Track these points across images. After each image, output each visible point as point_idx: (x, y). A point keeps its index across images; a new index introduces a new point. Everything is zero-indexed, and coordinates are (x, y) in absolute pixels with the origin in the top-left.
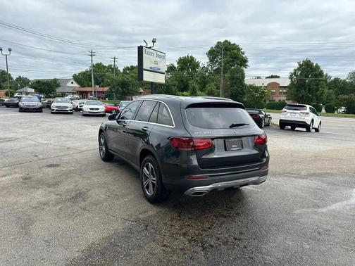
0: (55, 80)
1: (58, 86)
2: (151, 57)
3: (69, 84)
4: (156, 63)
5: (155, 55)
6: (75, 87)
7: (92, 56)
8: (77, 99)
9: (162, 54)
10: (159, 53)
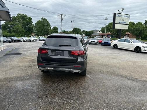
0: (92, 31)
1: (93, 33)
2: (120, 17)
3: (98, 32)
4: (123, 20)
5: (123, 16)
6: (100, 33)
7: (106, 20)
8: (99, 38)
9: (128, 15)
10: (125, 15)
